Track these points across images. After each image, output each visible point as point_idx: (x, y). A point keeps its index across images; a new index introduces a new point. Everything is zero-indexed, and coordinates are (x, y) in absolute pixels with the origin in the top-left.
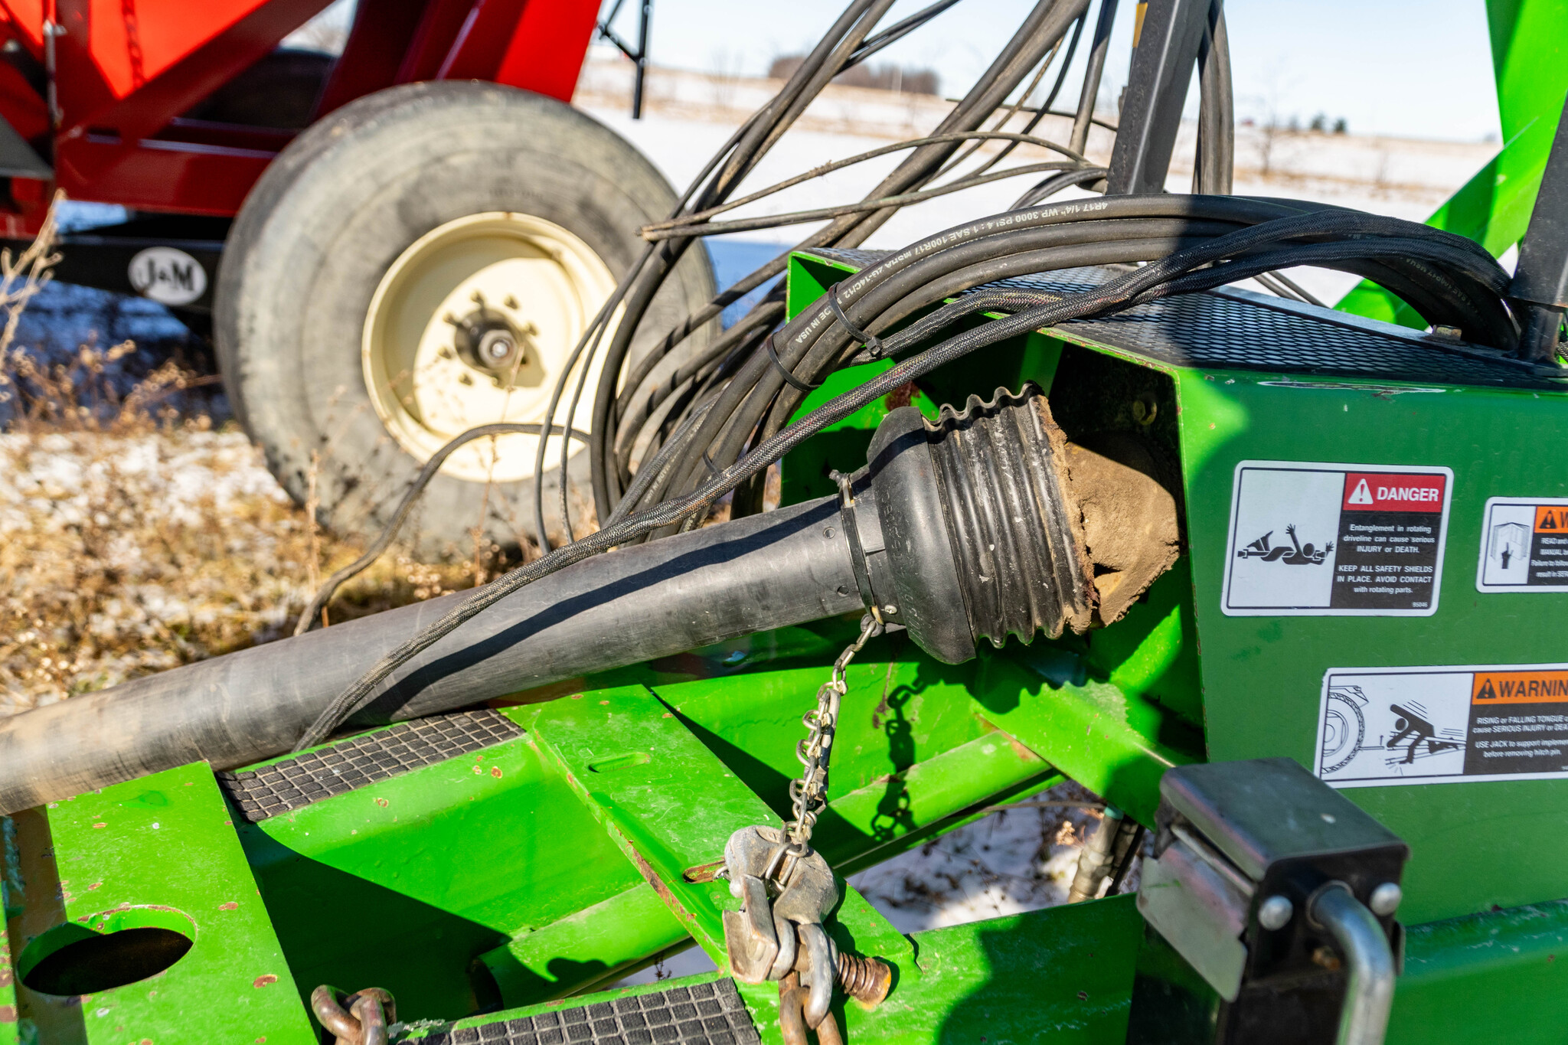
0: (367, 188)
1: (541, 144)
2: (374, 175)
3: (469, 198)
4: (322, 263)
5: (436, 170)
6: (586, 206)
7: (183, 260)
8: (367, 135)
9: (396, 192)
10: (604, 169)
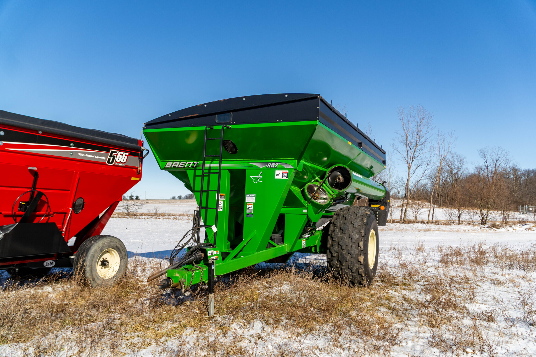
0: (98, 248)
1: (112, 241)
2: (98, 247)
3: (106, 247)
4: (94, 257)
5: (104, 245)
6: (116, 246)
7: (52, 261)
8: (97, 243)
9: (100, 248)
10: (118, 242)
